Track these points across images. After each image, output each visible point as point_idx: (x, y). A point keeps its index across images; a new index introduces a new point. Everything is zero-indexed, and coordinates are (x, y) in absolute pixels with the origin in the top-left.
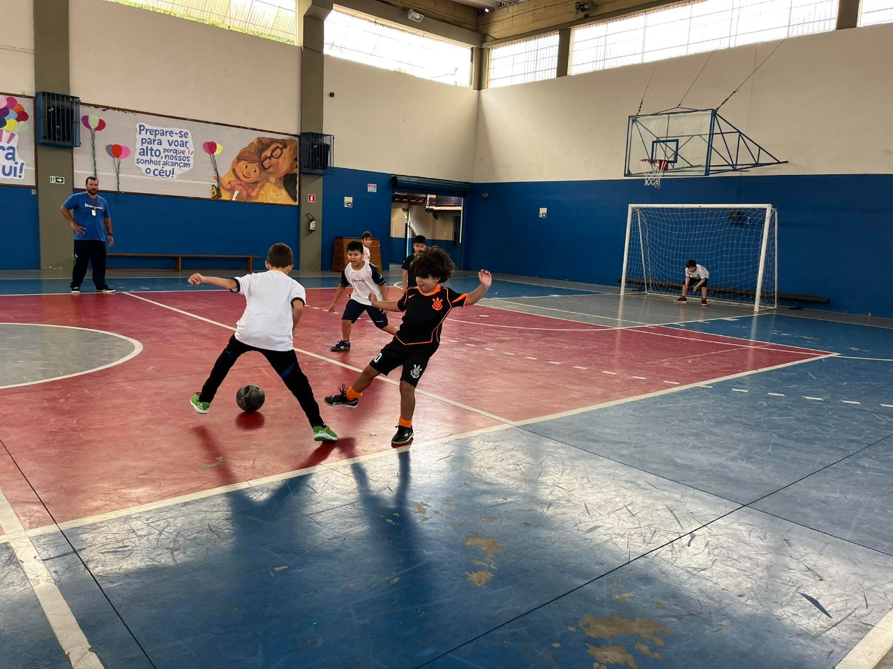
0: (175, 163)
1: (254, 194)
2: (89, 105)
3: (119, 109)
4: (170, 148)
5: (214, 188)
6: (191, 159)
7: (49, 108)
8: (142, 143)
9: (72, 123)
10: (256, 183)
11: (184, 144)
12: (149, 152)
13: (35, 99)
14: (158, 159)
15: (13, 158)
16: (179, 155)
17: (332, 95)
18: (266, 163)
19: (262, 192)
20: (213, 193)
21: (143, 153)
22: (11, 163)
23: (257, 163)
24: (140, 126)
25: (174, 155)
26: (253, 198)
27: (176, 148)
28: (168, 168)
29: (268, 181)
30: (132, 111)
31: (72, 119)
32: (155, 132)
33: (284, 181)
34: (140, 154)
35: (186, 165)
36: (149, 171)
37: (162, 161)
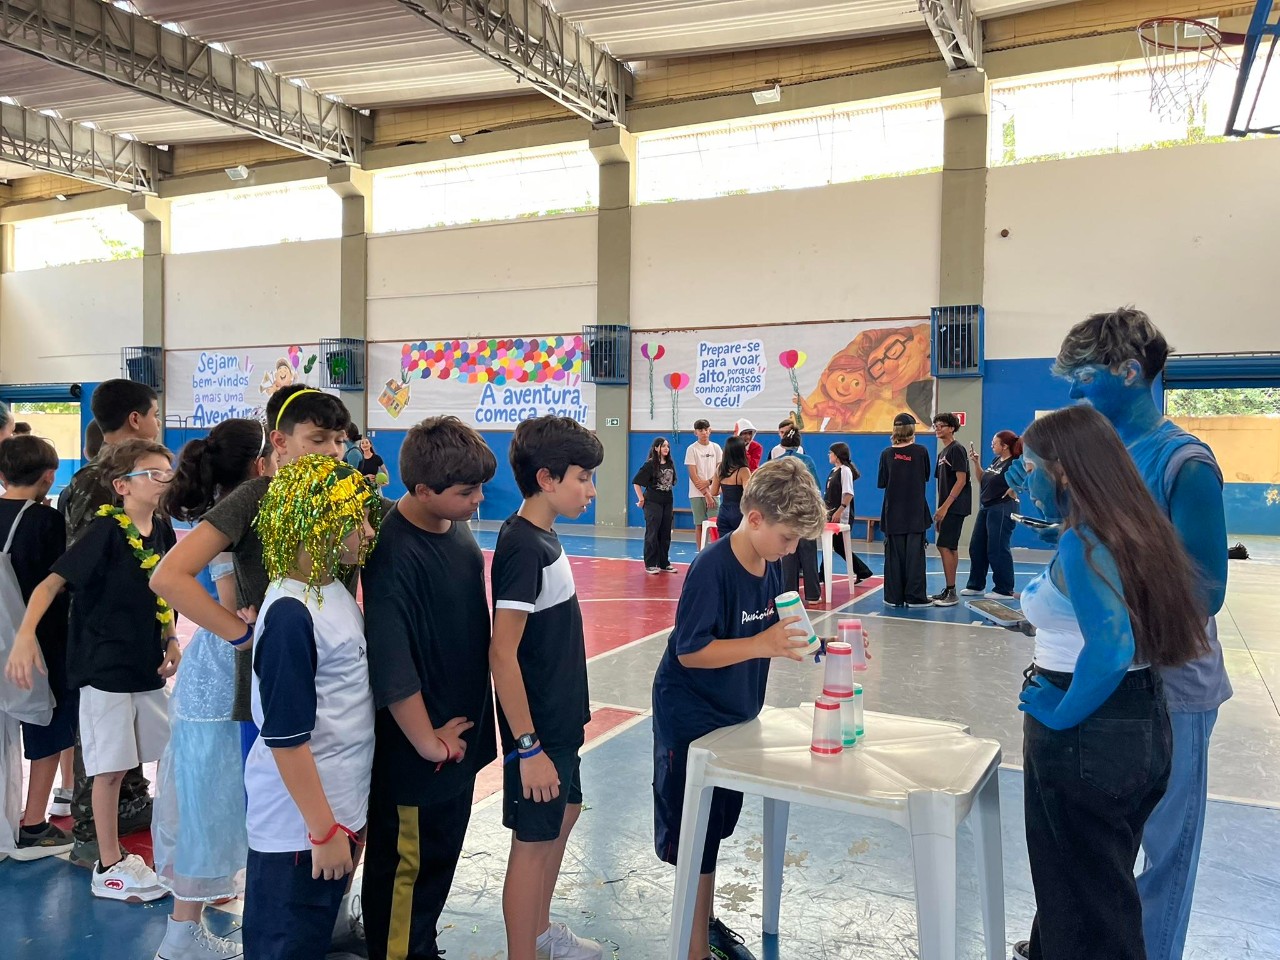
0: (742, 387)
1: (854, 420)
2: (648, 331)
3: (679, 330)
4: (735, 368)
6: (762, 379)
8: (703, 366)
9: (615, 355)
10: (858, 402)
11: (753, 360)
12: (711, 376)
14: (721, 384)
15: (578, 402)
16: (746, 375)
17: (1005, 234)
18: (876, 370)
19: (868, 416)
21: (703, 379)
22: (575, 407)
23: (862, 372)
24: (702, 345)
25: (741, 376)
26: (853, 426)
27: (744, 367)
28: (732, 395)
29: (878, 397)
30: (694, 329)
32: (717, 350)
33: (908, 395)
34: (700, 381)
35: (755, 388)
36: (709, 401)
37: (725, 385)
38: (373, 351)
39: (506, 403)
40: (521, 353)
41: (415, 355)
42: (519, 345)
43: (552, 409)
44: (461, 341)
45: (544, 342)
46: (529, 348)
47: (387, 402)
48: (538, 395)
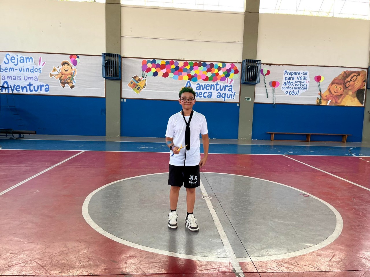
0: (300, 88)
1: (339, 101)
2: (263, 64)
3: (276, 65)
4: (298, 81)
5: (318, 99)
6: (308, 85)
7: (248, 66)
8: (285, 79)
9: (257, 73)
10: (341, 95)
12: (288, 83)
13: (242, 63)
14: (292, 86)
15: (231, 91)
16: (302, 84)
19: (344, 100)
20: (317, 102)
22: (230, 93)
24: (285, 71)
25: (300, 84)
26: (338, 103)
27: (301, 80)
30: (282, 65)
31: (257, 71)
32: (291, 74)
33: (357, 94)
34: (284, 85)
35: (305, 88)
36: (287, 92)
37: (294, 87)
38: (124, 62)
39: (197, 90)
40: (205, 69)
41: (149, 65)
42: (204, 65)
43: (220, 93)
44: (175, 61)
45: (217, 65)
46: (209, 67)
47: (133, 86)
48: (213, 86)
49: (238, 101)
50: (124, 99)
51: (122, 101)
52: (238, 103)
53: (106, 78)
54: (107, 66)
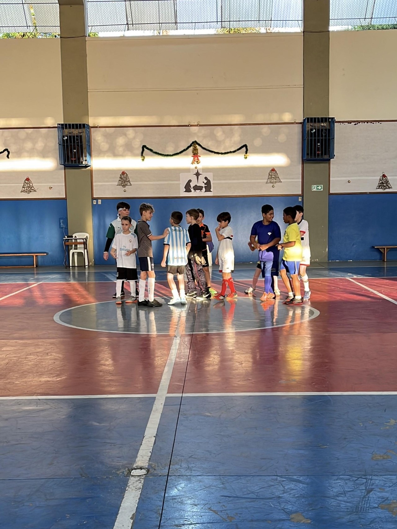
2: (343, 122)
3: (367, 122)
7: (312, 130)
9: (329, 140)
13: (303, 124)
30: (379, 121)
31: (329, 136)
49: (300, 193)
50: (97, 199)
51: (94, 203)
52: (300, 196)
53: (66, 167)
54: (67, 146)
